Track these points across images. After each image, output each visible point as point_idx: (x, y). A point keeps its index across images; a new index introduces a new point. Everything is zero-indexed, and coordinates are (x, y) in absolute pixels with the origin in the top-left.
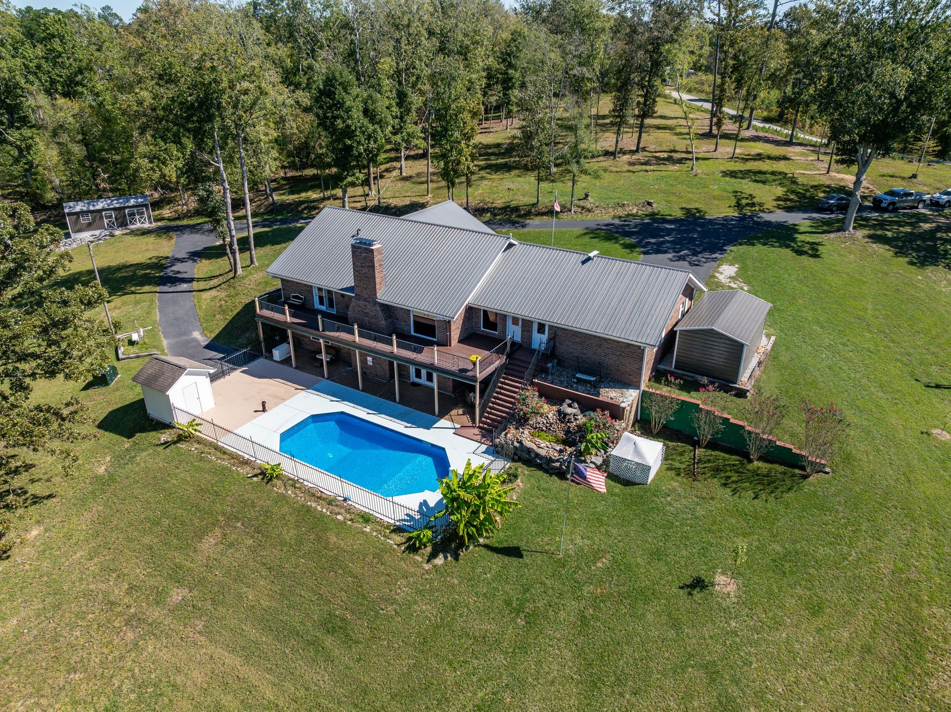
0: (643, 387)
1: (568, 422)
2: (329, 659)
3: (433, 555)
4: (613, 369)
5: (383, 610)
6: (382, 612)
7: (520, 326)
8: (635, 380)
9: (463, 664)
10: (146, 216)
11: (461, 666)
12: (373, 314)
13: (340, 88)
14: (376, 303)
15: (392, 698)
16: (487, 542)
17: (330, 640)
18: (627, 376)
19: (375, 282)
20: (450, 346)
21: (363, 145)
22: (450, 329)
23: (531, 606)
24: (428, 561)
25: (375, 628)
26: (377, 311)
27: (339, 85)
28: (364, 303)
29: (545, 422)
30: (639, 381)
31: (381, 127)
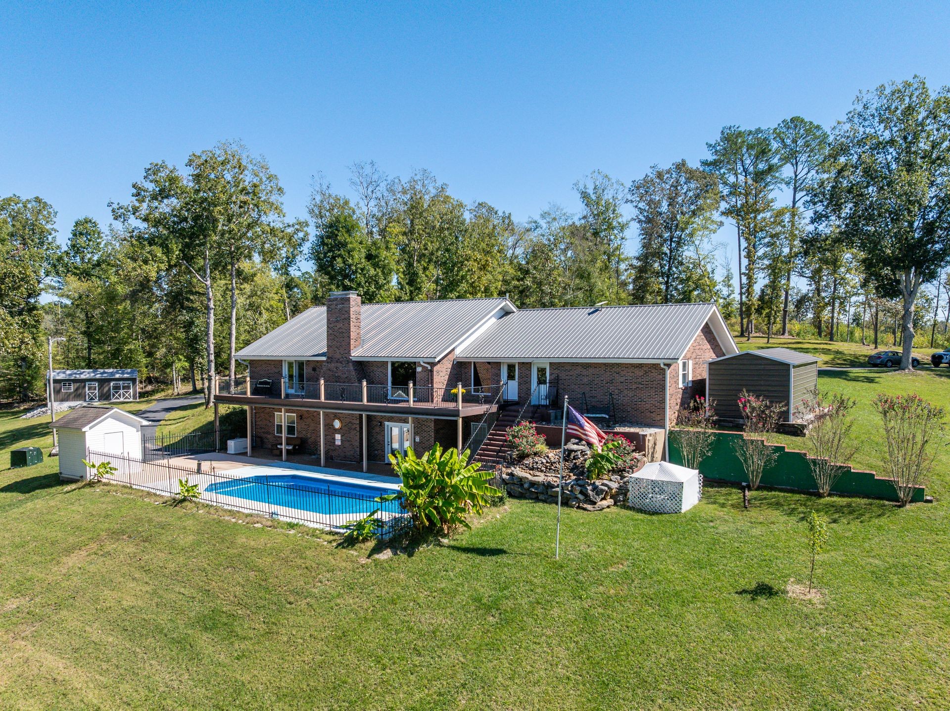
0: (668, 425)
1: (574, 458)
2: (196, 657)
3: (377, 549)
4: (629, 409)
5: (290, 603)
6: (288, 606)
7: (517, 380)
8: (659, 418)
9: (398, 661)
10: (131, 391)
11: (394, 663)
12: (346, 376)
13: (344, 230)
14: (349, 361)
15: (279, 699)
16: (452, 543)
17: (204, 638)
18: (648, 414)
19: (349, 337)
20: (432, 401)
21: (363, 288)
22: (432, 380)
23: (509, 603)
24: (369, 557)
25: (273, 623)
26: (349, 371)
27: (342, 227)
28: (336, 364)
29: (544, 461)
30: (663, 419)
31: (383, 273)
